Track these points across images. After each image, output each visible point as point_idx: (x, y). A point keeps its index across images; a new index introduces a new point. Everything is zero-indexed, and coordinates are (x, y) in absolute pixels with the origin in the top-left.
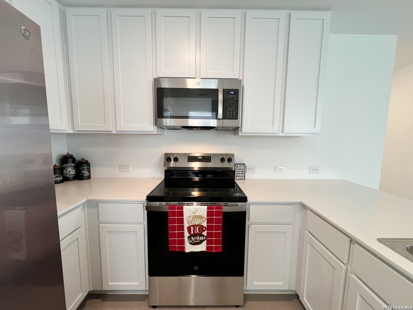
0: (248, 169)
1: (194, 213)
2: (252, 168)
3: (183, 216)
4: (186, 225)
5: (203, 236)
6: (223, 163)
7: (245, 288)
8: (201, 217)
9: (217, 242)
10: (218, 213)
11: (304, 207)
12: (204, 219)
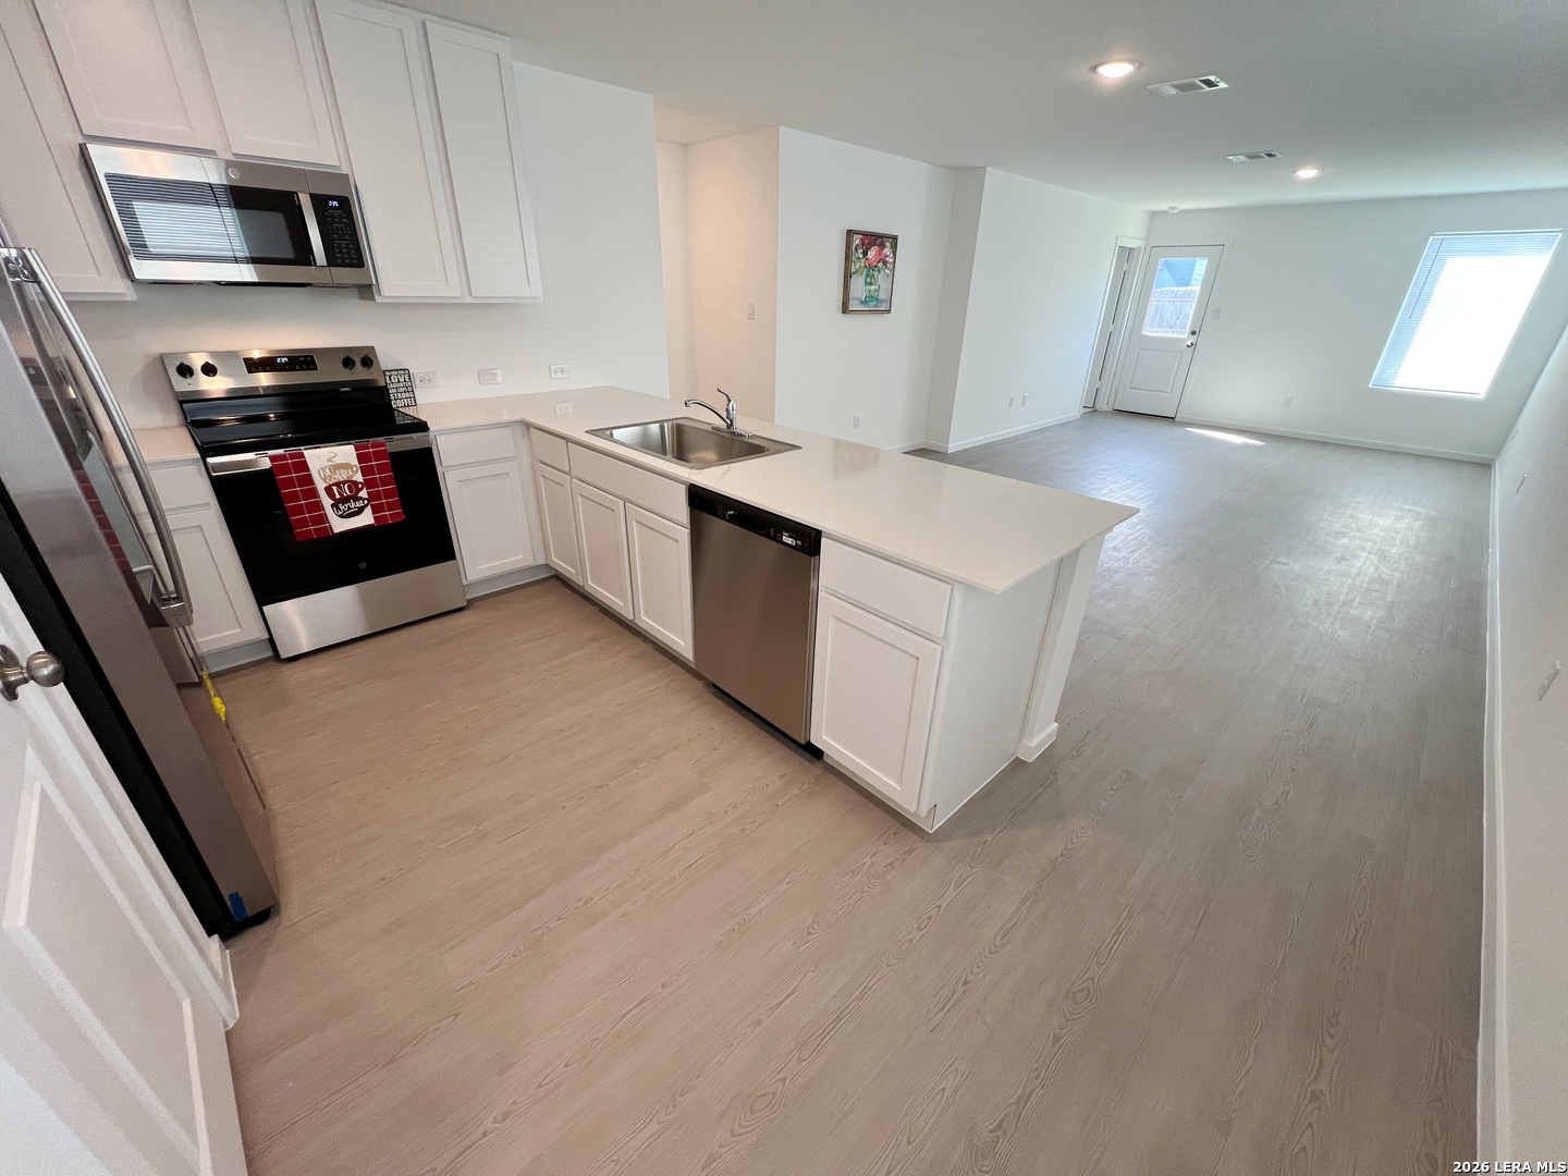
0: (418, 381)
1: (330, 460)
2: (427, 378)
3: (309, 470)
4: (320, 485)
5: (361, 498)
6: (353, 370)
7: (465, 583)
8: (347, 466)
9: (391, 506)
10: (378, 455)
11: (528, 426)
12: (355, 469)
